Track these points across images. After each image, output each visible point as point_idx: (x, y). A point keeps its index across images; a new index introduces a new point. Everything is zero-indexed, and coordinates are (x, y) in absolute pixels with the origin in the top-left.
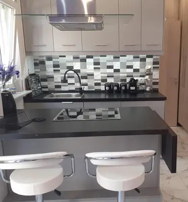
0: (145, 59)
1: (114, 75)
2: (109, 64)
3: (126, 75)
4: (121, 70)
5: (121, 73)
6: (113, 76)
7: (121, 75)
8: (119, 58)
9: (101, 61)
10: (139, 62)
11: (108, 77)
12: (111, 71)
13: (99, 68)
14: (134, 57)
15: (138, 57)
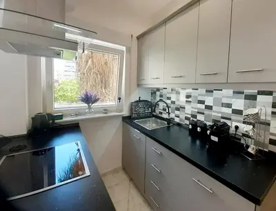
0: (256, 96)
1: (205, 112)
2: (200, 98)
3: (220, 115)
4: (214, 108)
5: (214, 112)
6: (203, 114)
7: (213, 114)
8: (212, 92)
9: (192, 95)
10: (243, 100)
11: (198, 113)
12: (202, 107)
13: (190, 102)
14: (234, 92)
15: (243, 93)
